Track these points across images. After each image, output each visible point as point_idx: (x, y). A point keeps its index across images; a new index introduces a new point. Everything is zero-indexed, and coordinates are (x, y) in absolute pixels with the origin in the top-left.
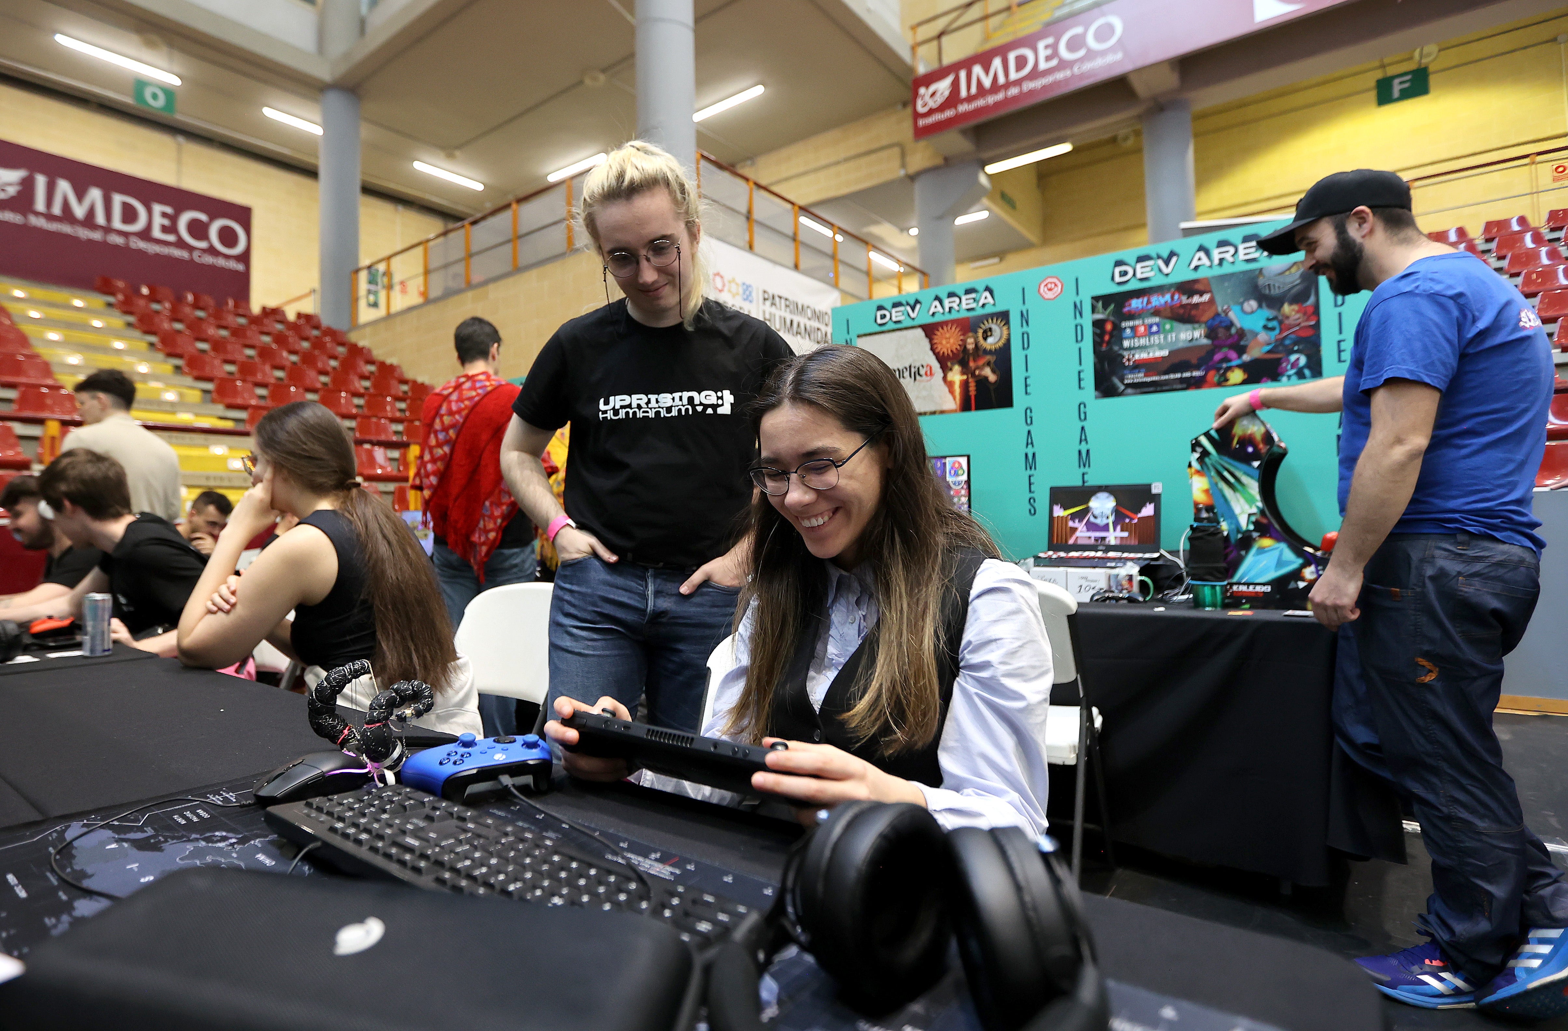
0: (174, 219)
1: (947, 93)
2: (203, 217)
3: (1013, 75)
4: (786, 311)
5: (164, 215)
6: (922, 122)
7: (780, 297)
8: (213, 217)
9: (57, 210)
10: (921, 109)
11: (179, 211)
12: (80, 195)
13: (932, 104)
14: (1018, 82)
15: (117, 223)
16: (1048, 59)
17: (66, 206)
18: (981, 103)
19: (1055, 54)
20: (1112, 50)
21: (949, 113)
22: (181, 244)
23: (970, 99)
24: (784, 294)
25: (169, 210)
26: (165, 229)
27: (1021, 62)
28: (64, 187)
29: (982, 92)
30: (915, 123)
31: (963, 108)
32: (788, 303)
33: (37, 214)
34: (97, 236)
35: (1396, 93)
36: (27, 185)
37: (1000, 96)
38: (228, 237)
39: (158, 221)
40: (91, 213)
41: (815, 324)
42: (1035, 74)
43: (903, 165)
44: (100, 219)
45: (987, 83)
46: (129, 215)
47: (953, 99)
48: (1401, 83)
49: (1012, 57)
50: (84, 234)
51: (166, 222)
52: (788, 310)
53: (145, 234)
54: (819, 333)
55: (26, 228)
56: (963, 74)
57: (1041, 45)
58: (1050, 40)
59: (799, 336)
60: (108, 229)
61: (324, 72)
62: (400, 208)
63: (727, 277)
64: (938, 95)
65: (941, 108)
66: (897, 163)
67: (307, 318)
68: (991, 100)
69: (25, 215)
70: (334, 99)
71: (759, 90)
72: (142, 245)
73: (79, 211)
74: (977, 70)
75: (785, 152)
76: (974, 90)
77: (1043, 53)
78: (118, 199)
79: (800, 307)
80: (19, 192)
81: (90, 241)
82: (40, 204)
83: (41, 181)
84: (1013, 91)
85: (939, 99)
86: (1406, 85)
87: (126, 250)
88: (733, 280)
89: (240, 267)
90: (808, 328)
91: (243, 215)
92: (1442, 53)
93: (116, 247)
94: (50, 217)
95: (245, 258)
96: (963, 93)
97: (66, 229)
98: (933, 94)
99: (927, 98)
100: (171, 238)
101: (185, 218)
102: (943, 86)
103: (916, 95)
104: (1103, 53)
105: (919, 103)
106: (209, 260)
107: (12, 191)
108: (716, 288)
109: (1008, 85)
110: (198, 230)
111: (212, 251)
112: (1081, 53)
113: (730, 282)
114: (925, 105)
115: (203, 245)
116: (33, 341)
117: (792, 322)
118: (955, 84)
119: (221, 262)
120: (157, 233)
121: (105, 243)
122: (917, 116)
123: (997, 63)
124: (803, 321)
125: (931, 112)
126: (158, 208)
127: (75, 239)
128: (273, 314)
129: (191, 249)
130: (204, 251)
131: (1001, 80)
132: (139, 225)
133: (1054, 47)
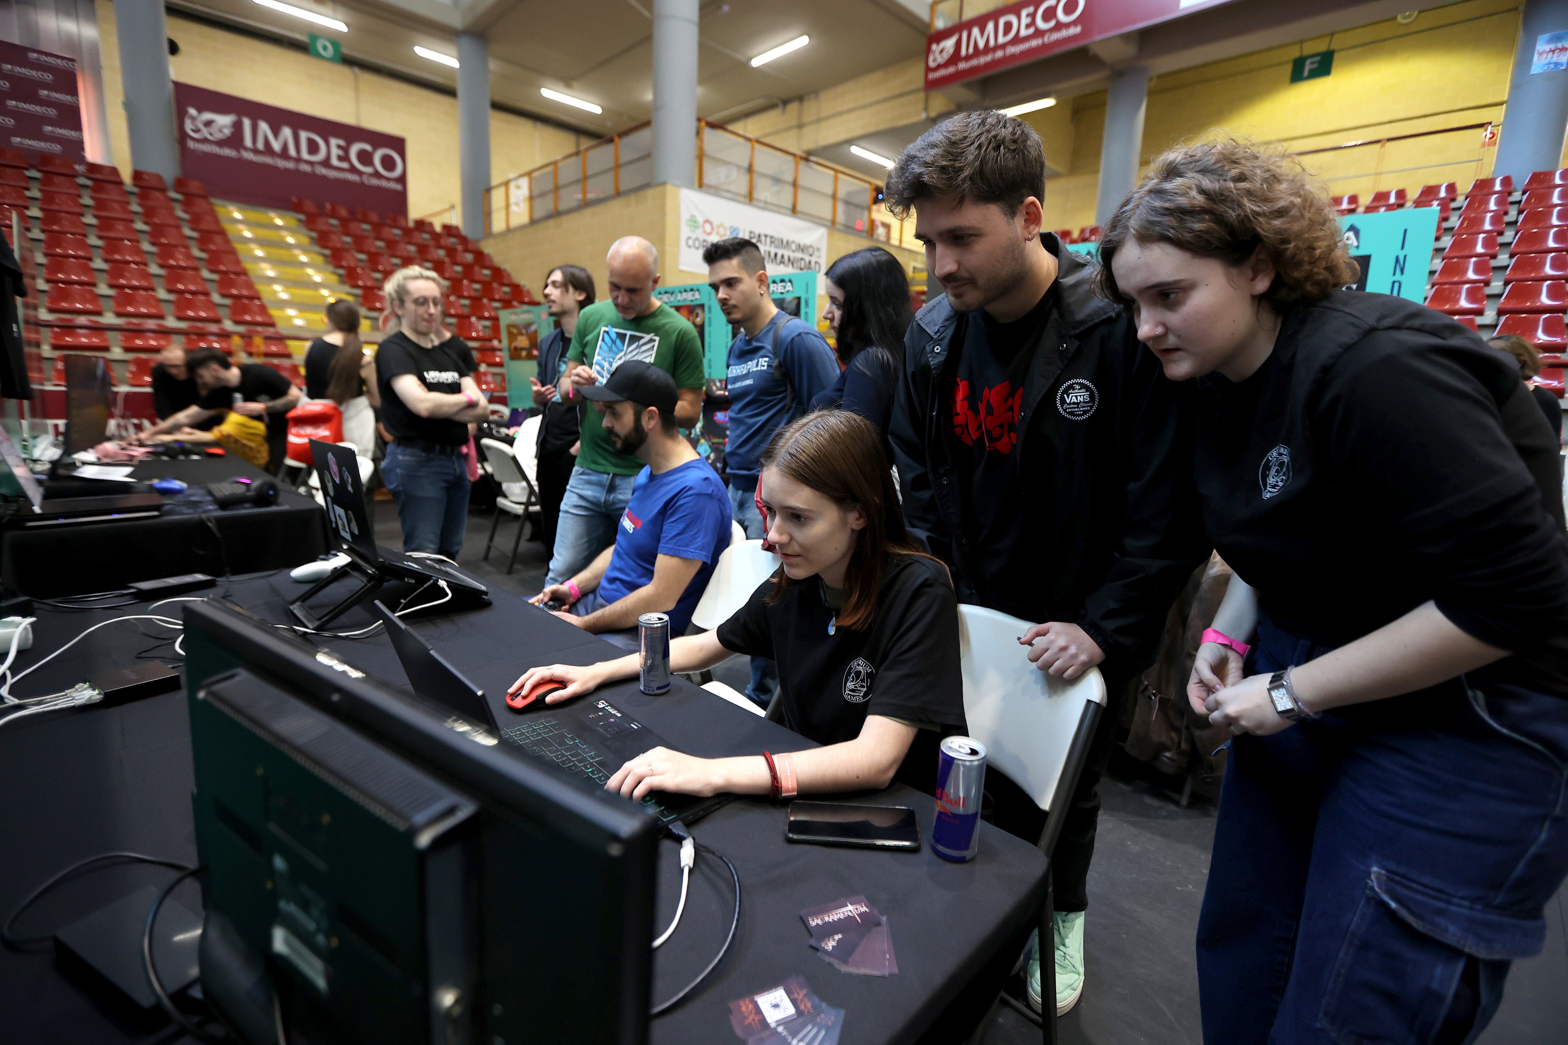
0: (346, 150)
1: (951, 51)
2: (368, 147)
3: (1001, 40)
4: (770, 246)
5: (339, 147)
6: (931, 76)
7: (766, 236)
8: (376, 147)
9: (260, 146)
10: (932, 64)
11: (350, 142)
12: (276, 133)
13: (941, 60)
14: (1003, 46)
15: (305, 155)
16: (1028, 26)
17: (267, 143)
18: (974, 62)
19: (1033, 23)
20: (1075, 23)
21: (951, 70)
22: (353, 170)
23: (968, 58)
24: (770, 232)
25: (342, 143)
26: (340, 158)
27: (1008, 26)
28: (263, 127)
29: (977, 52)
30: (926, 76)
31: (962, 66)
32: (773, 240)
33: (246, 149)
34: (290, 165)
35: (1306, 73)
36: (237, 127)
37: (988, 58)
38: (388, 163)
39: (335, 152)
40: (285, 148)
41: (799, 255)
42: (1017, 40)
43: (926, 109)
44: (292, 152)
45: (981, 44)
46: (313, 148)
47: (955, 58)
48: (1311, 63)
49: (1002, 21)
50: (281, 164)
51: (341, 153)
52: (773, 245)
53: (326, 163)
54: (803, 262)
55: (241, 161)
56: (965, 35)
57: (1024, 13)
58: (1031, 9)
59: (782, 265)
60: (299, 160)
61: (456, 21)
62: (539, 126)
63: (716, 222)
64: (945, 51)
65: (946, 65)
66: (921, 105)
67: (449, 230)
68: (983, 60)
69: (238, 151)
70: (466, 42)
71: (803, 41)
72: (324, 171)
73: (276, 146)
74: (976, 31)
75: (841, 89)
76: (971, 50)
77: (1025, 20)
78: (304, 135)
79: (785, 242)
80: (233, 134)
81: (287, 170)
82: (248, 142)
83: (247, 123)
84: (999, 54)
85: (946, 56)
86: (1315, 66)
87: (313, 176)
88: (721, 225)
89: (399, 187)
90: (792, 258)
91: (398, 144)
92: (1422, 15)
93: (305, 174)
94: (256, 151)
95: (402, 179)
96: (963, 52)
97: (268, 160)
98: (941, 51)
99: (937, 54)
100: (345, 165)
101: (355, 149)
102: (949, 44)
103: (928, 51)
104: (1067, 25)
105: (931, 58)
106: (375, 182)
107: (227, 132)
108: (705, 232)
109: (997, 47)
110: (365, 158)
111: (377, 175)
112: (1052, 23)
113: (718, 227)
114: (934, 60)
115: (368, 170)
116: (242, 257)
117: (776, 255)
118: (958, 44)
119: (384, 183)
120: (335, 162)
121: (297, 172)
122: (928, 69)
123: (990, 26)
124: (787, 253)
125: (939, 67)
126: (334, 142)
127: (275, 169)
128: (422, 225)
129: (360, 173)
130: (371, 175)
131: (992, 43)
132: (321, 156)
133: (1033, 16)
